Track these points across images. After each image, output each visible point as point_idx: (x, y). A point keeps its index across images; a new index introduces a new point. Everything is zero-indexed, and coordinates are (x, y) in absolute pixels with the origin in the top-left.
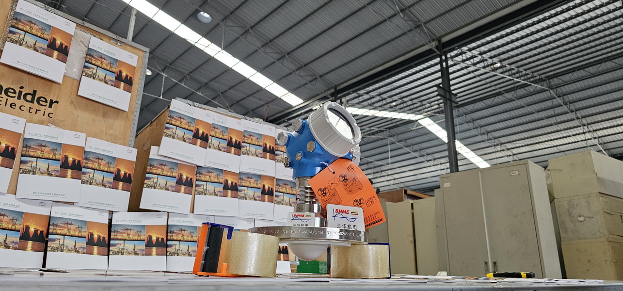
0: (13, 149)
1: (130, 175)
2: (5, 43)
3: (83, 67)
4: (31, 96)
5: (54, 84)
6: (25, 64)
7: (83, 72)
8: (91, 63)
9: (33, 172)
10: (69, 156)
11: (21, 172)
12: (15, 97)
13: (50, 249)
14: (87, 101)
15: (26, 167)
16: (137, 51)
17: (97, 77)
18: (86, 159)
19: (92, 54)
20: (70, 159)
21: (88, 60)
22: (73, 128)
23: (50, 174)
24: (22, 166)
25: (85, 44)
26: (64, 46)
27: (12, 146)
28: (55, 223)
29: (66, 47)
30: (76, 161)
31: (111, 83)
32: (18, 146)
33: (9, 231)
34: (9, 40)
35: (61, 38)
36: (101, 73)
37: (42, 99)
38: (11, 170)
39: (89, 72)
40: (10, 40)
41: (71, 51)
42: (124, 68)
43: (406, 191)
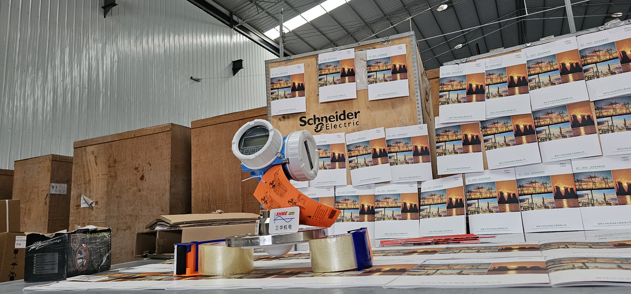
0: (343, 155)
1: (426, 148)
2: (319, 89)
3: (367, 77)
4: (343, 116)
5: (353, 101)
7: (368, 81)
8: (371, 72)
9: (357, 166)
10: (376, 148)
11: (351, 168)
12: (335, 121)
13: (376, 219)
14: (378, 101)
15: (353, 164)
17: (378, 80)
19: (370, 64)
20: (378, 150)
21: (369, 70)
22: (374, 126)
23: (367, 165)
24: (350, 164)
25: (364, 60)
26: (351, 70)
27: (342, 153)
28: (378, 199)
30: (382, 150)
31: (390, 79)
32: (345, 152)
33: (352, 210)
35: (347, 65)
36: (380, 75)
37: (350, 114)
38: (345, 169)
40: (321, 86)
41: (357, 71)
42: (397, 61)
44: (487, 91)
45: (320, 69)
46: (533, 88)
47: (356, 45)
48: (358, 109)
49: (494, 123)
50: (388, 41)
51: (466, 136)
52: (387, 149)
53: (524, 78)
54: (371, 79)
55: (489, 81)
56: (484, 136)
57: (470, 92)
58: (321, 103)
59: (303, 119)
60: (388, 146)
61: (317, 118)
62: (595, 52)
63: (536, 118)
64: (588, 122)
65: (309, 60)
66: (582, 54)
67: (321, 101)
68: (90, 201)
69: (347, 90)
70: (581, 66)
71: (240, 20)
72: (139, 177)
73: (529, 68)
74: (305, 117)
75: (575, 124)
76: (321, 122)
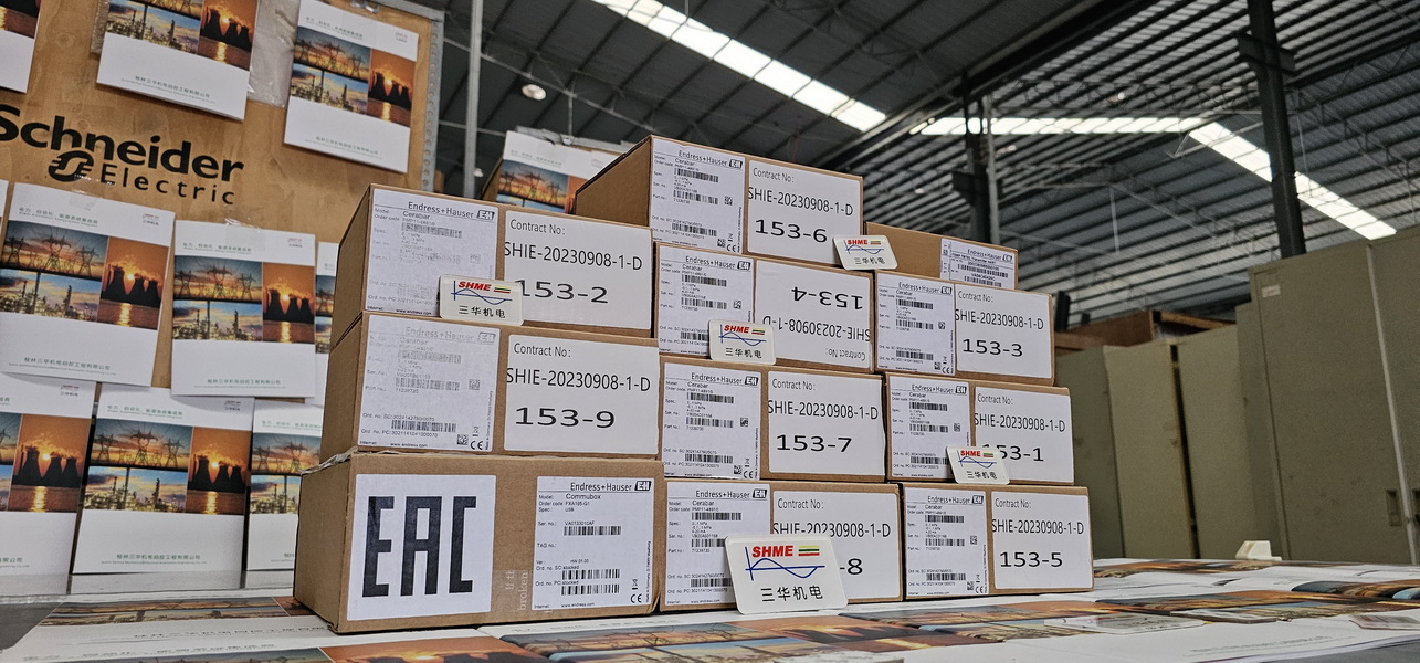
0: (153, 284)
2: (103, 36)
3: (290, 73)
4: (179, 158)
5: (227, 123)
6: (155, 82)
7: (292, 87)
8: (308, 64)
9: (203, 333)
10: (280, 292)
11: (177, 335)
12: (142, 163)
13: (255, 509)
14: (310, 156)
15: (187, 323)
16: (415, 22)
17: (324, 95)
18: (321, 294)
19: (307, 41)
20: (285, 298)
21: (298, 55)
22: (284, 224)
23: (241, 337)
24: (178, 320)
25: (289, 18)
26: (239, 27)
27: (151, 277)
28: (264, 447)
29: (245, 29)
30: (299, 302)
31: (360, 107)
32: (163, 278)
33: (162, 472)
34: (110, 28)
35: (231, 10)
36: (333, 86)
37: (205, 162)
38: (155, 334)
39: (304, 87)
40: (114, 30)
41: (260, 38)
42: (388, 68)
43: (1157, 316)
48: (241, 154)
54: (304, 85)
58: (106, 88)
61: (70, 132)
67: (100, 80)
69: (217, 83)
74: (17, 112)
76: (82, 148)
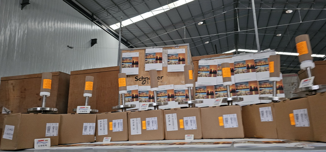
5: (160, 71)
14: (171, 73)
16: (184, 47)
17: (172, 63)
19: (169, 56)
20: (170, 94)
21: (168, 59)
22: (169, 84)
25: (167, 54)
29: (161, 57)
31: (177, 63)
35: (159, 55)
37: (158, 77)
40: (146, 63)
42: (181, 56)
44: (218, 73)
45: (146, 56)
46: (236, 73)
47: (164, 46)
48: (163, 75)
49: (220, 87)
50: (178, 46)
51: (208, 91)
52: (174, 94)
53: (233, 69)
54: (169, 63)
55: (219, 69)
56: (216, 92)
57: (211, 73)
58: (146, 71)
59: (137, 78)
60: (175, 93)
61: (144, 78)
62: (260, 61)
63: (237, 86)
64: (256, 89)
65: (141, 51)
66: (255, 61)
67: (145, 70)
68: (8, 110)
69: (158, 66)
70: (254, 66)
71: (97, 18)
72: (39, 99)
73: (235, 65)
74: (137, 77)
75: (251, 90)
76: (145, 80)
